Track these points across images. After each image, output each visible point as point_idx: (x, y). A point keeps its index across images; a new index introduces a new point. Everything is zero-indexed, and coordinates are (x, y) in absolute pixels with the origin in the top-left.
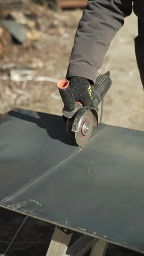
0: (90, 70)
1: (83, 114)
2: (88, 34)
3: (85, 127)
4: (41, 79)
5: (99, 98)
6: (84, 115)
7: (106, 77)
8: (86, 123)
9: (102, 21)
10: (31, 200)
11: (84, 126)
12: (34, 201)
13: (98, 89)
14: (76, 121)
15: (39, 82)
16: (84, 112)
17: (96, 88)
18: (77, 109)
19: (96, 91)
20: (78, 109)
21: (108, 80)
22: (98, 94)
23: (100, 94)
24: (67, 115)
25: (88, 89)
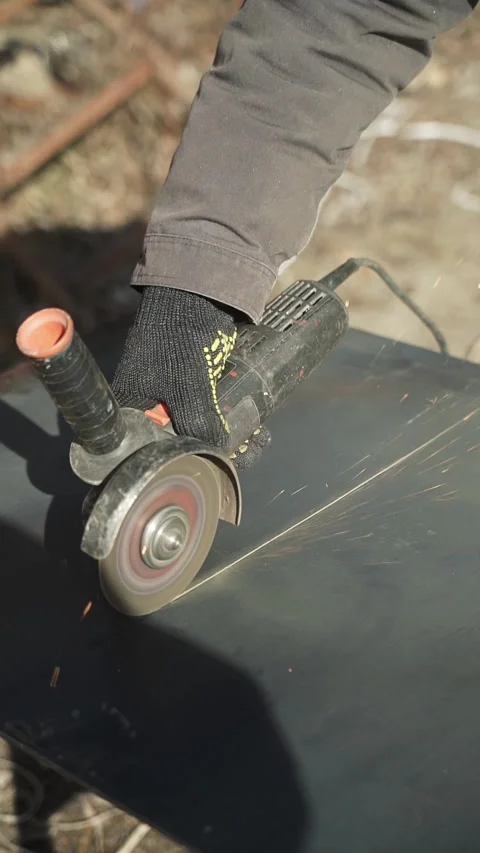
0: (237, 262)
1: (140, 477)
2: (251, 96)
3: (160, 532)
4: (428, 131)
5: (265, 394)
6: (146, 480)
7: (323, 295)
8: (169, 513)
9: (325, 45)
10: (104, 707)
11: (152, 527)
12: (114, 710)
13: (267, 348)
14: (102, 508)
15: (417, 142)
16: (146, 469)
17: (258, 344)
18: (131, 445)
19: (253, 358)
20: (136, 448)
21: (327, 310)
22: (263, 373)
23: (270, 374)
24: (82, 468)
25: (206, 350)
